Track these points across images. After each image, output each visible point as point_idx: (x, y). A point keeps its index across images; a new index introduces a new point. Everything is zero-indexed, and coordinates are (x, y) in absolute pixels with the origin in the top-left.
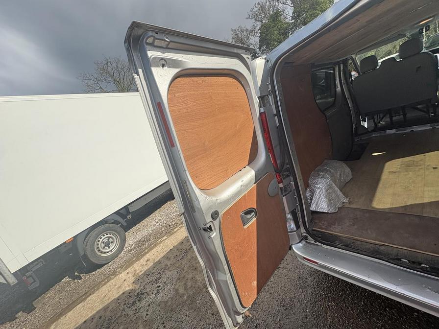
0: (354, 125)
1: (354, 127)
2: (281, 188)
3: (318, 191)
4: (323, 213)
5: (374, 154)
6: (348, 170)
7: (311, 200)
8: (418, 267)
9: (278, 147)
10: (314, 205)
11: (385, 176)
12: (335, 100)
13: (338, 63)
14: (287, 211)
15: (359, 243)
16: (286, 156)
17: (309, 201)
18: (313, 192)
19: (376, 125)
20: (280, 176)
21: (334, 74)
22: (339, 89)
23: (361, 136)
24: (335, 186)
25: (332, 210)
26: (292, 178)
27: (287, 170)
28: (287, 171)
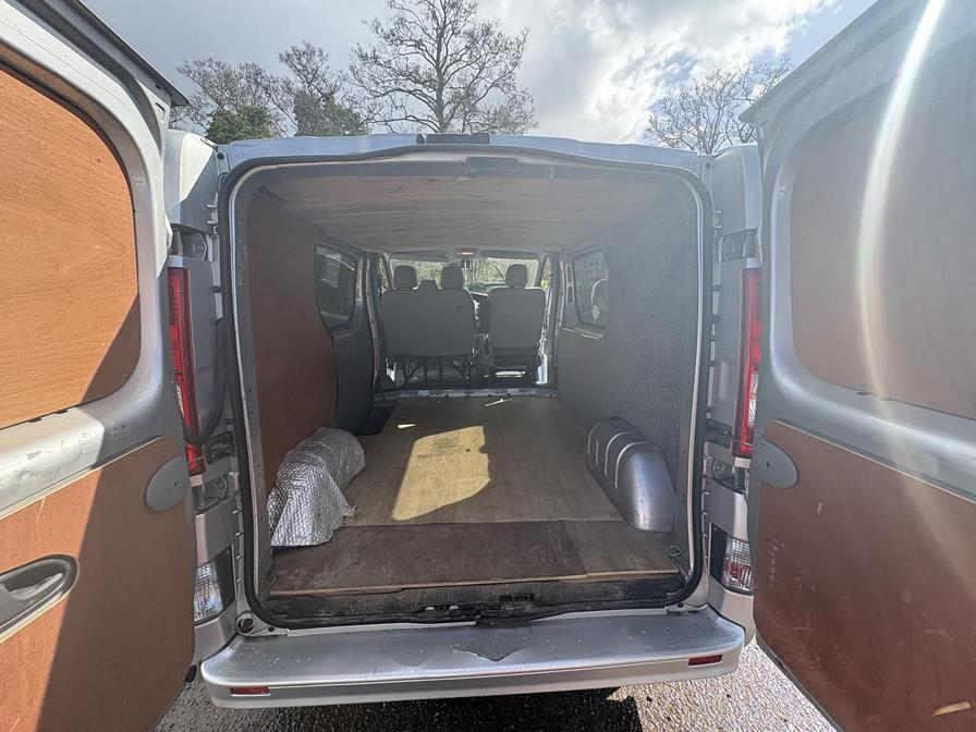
0: (376, 372)
1: (376, 375)
2: (196, 490)
3: (295, 495)
4: (300, 547)
5: (400, 426)
6: (359, 451)
7: (277, 519)
8: (447, 613)
9: (209, 375)
10: (282, 531)
11: (413, 462)
12: (351, 319)
13: (364, 255)
14: (203, 554)
15: (364, 598)
16: (228, 399)
17: (271, 523)
18: (283, 500)
19: (407, 378)
20: (198, 453)
21: (356, 273)
22: (360, 300)
23: (386, 394)
24: (334, 484)
25: (320, 538)
26: (234, 461)
27: (227, 438)
28: (224, 442)
